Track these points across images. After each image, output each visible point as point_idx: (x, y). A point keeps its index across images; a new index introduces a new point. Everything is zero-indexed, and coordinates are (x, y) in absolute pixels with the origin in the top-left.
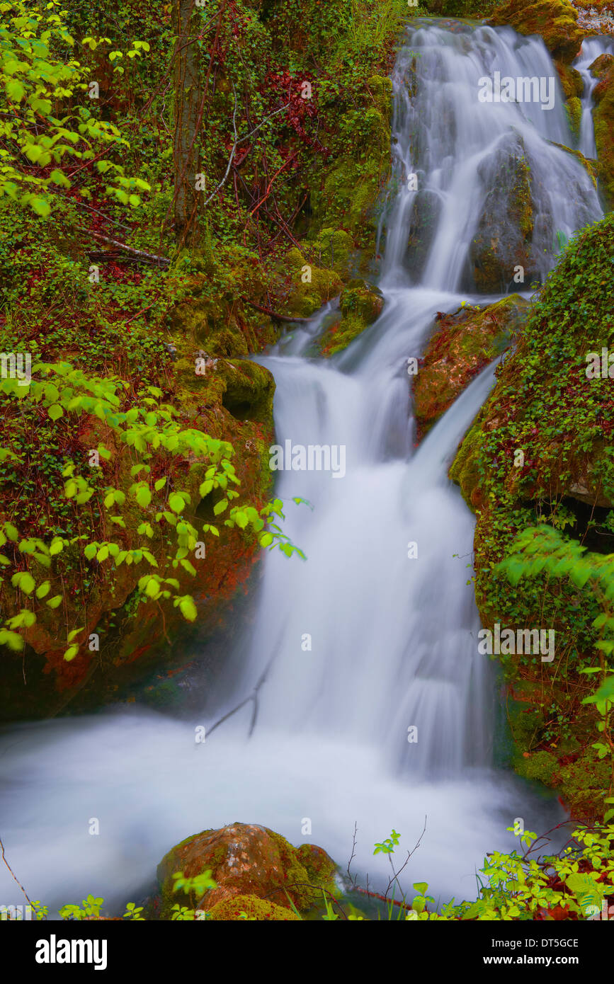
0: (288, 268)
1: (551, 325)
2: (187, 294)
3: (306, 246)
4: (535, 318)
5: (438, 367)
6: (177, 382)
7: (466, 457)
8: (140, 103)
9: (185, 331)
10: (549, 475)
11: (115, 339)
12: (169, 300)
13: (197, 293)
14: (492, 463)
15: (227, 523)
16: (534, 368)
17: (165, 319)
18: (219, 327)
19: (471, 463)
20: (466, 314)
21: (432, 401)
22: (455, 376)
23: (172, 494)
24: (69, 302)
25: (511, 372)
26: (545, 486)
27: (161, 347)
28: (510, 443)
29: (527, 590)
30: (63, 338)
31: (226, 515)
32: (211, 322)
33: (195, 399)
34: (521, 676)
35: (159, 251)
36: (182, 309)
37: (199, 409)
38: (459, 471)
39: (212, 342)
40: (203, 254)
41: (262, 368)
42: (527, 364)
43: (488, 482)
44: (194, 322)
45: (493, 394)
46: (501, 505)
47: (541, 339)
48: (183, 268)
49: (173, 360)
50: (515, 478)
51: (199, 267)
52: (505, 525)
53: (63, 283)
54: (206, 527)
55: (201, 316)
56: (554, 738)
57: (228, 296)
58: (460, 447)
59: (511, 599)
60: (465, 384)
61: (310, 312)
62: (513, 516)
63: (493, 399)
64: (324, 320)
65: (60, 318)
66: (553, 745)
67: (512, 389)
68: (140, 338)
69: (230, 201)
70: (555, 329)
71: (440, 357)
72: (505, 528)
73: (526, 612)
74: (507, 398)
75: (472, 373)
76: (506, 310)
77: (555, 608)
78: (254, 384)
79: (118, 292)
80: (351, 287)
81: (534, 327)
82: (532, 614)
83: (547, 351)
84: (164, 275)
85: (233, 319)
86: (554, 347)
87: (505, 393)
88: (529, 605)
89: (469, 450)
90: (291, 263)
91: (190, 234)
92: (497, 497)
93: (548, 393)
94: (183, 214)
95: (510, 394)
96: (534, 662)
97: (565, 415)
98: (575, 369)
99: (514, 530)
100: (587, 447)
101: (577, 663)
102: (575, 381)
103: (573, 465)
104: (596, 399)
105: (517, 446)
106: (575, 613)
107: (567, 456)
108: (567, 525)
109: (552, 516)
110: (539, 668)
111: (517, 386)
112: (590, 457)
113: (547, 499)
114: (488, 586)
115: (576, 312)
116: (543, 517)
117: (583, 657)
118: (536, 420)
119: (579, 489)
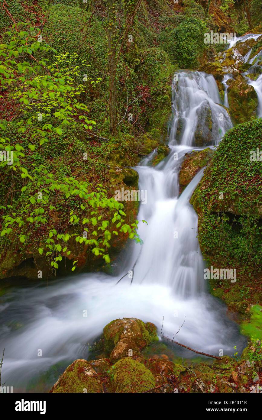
1: (220, 158)
2: (114, 149)
3: (148, 134)
4: (215, 156)
5: (186, 170)
6: (110, 176)
7: (195, 197)
8: (101, 95)
9: (113, 160)
10: (221, 206)
11: (92, 164)
12: (108, 151)
13: (116, 149)
14: (203, 200)
15: (121, 230)
16: (215, 171)
17: (107, 157)
18: (123, 158)
19: (197, 199)
20: (195, 153)
21: (184, 179)
22: (191, 172)
23: (103, 221)
24: (80, 154)
25: (207, 172)
26: (220, 209)
27: (106, 166)
28: (208, 194)
29: (214, 240)
30: (77, 164)
31: (120, 228)
32: (121, 157)
33: (115, 181)
34: (212, 265)
35: (106, 137)
36: (112, 154)
37: (116, 184)
38: (193, 201)
39: (121, 163)
40: (118, 138)
41: (135, 171)
42: (213, 170)
43: (202, 206)
44: (116, 157)
45: (203, 178)
46: (206, 213)
47: (218, 162)
48: (112, 142)
49: (109, 169)
50: (210, 205)
51: (117, 142)
52: (208, 220)
53: (78, 148)
54: (114, 232)
55: (118, 156)
56: (222, 284)
57: (126, 149)
58: (193, 194)
59: (210, 242)
60: (194, 175)
61: (149, 153)
62: (210, 217)
63: (203, 180)
65: (77, 158)
66: (222, 286)
67: (209, 177)
68: (99, 164)
69: (126, 122)
70: (222, 159)
71: (187, 167)
72: (208, 221)
73: (214, 246)
74: (207, 180)
75: (196, 172)
76: (206, 153)
77: (223, 245)
78: (133, 176)
79: (94, 149)
80: (161, 145)
81: (215, 159)
82: (216, 246)
83: (219, 166)
84: (107, 144)
85: (127, 156)
86: (222, 165)
87: (207, 179)
88: (215, 244)
89: (196, 195)
90: (143, 139)
91: (114, 132)
92: (205, 210)
93: (220, 179)
94: (112, 127)
95: (208, 179)
96: (216, 261)
97: (226, 187)
98: (228, 172)
99: (210, 221)
100: (233, 198)
101: (229, 262)
102: (229, 176)
103: (229, 202)
104: (236, 182)
105: (211, 195)
106: (229, 247)
107: (227, 200)
108: (227, 220)
109: (222, 218)
110: (218, 262)
111: (210, 177)
112: (234, 201)
113: (221, 213)
114: (203, 238)
115: (228, 155)
116: (219, 218)
117: (231, 259)
118: (216, 187)
119: (231, 210)
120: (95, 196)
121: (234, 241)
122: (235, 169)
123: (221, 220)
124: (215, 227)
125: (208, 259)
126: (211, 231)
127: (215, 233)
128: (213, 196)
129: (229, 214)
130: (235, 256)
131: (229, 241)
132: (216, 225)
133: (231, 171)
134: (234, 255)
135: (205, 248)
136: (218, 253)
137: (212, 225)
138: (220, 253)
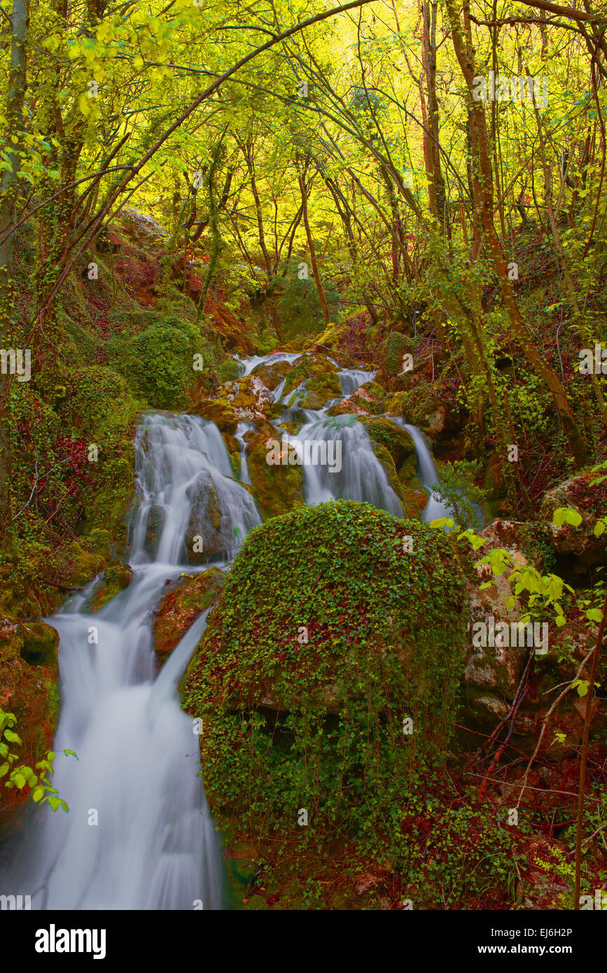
0: (70, 554)
1: (239, 589)
3: (82, 539)
4: (229, 584)
5: (170, 616)
10: (247, 694)
13: (6, 577)
15: (8, 784)
16: (231, 617)
18: (22, 598)
20: (187, 580)
21: (166, 639)
22: (180, 622)
25: (215, 620)
26: (245, 701)
28: (219, 669)
29: (237, 776)
32: (16, 596)
34: (237, 838)
37: (2, 663)
39: (16, 609)
40: (11, 551)
41: (50, 628)
42: (226, 614)
44: (3, 597)
45: (205, 634)
46: (215, 714)
47: (234, 598)
50: (225, 695)
51: (8, 560)
52: (220, 730)
55: (9, 592)
56: (263, 883)
57: (28, 577)
58: (185, 672)
59: (227, 783)
60: (187, 627)
61: (85, 582)
62: (225, 722)
63: (206, 639)
64: (94, 588)
66: (262, 889)
67: (217, 631)
69: (32, 515)
70: (242, 591)
71: (170, 610)
72: (220, 733)
73: (238, 791)
74: (215, 638)
75: (192, 620)
76: (210, 577)
77: (257, 785)
78: (44, 639)
80: (112, 565)
81: (228, 590)
82: (242, 791)
83: (238, 606)
85: (32, 593)
86: (243, 604)
87: (213, 635)
88: (239, 786)
90: (72, 551)
93: (241, 634)
95: (217, 635)
96: (245, 827)
97: (254, 650)
98: (257, 617)
99: (226, 733)
100: (271, 673)
101: (274, 824)
102: (258, 626)
103: (262, 686)
104: (273, 639)
105: (224, 672)
106: (270, 788)
107: (258, 680)
108: (261, 726)
109: (251, 721)
110: (249, 830)
111: (221, 630)
112: (273, 680)
113: (247, 709)
114: (211, 776)
115: (254, 580)
116: (245, 722)
117: (277, 818)
118: (235, 652)
119: (267, 701)
121: (280, 774)
122: (270, 611)
123: (249, 727)
124: (236, 746)
125: (227, 826)
126: (229, 756)
127: (237, 759)
128: (229, 674)
129: (265, 711)
130: (286, 809)
131: (269, 773)
132: (239, 739)
133: (262, 615)
134: (283, 806)
135: (219, 799)
136: (247, 808)
137: (230, 740)
138: (252, 807)
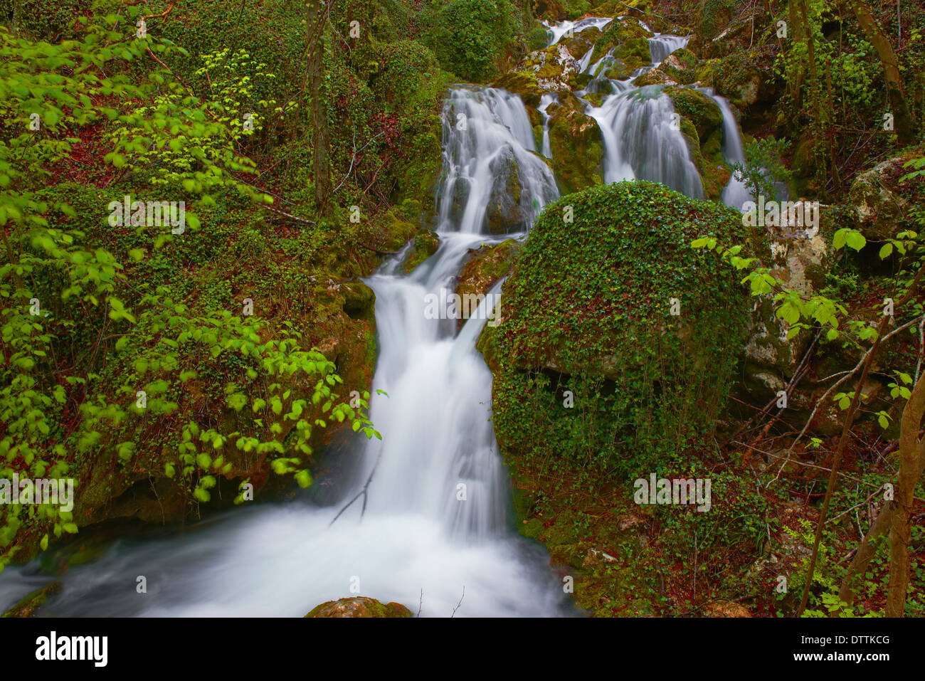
0: (386, 222)
1: (532, 262)
2: (324, 244)
3: (396, 209)
4: (523, 257)
5: (470, 282)
6: (316, 300)
7: (486, 338)
8: (300, 133)
9: (323, 265)
10: (534, 357)
11: (277, 277)
12: (312, 248)
13: (330, 243)
14: (501, 345)
15: (331, 417)
16: (523, 287)
17: (311, 260)
18: (344, 261)
19: (489, 342)
20: (486, 250)
23: (294, 402)
24: (251, 255)
25: (510, 289)
26: (531, 363)
27: (306, 280)
28: (510, 333)
29: (523, 424)
30: (246, 278)
31: (330, 412)
32: (339, 258)
33: (326, 310)
34: (521, 473)
35: (309, 218)
36: (321, 253)
37: (328, 317)
38: (483, 347)
39: (341, 269)
40: (334, 219)
41: (367, 287)
42: (519, 285)
43: (499, 356)
44: (329, 260)
46: (506, 371)
47: (527, 270)
48: (322, 228)
49: (313, 286)
50: (514, 356)
51: (331, 228)
52: (509, 385)
53: (247, 243)
54: (317, 422)
55: (333, 256)
56: (540, 510)
57: (349, 243)
58: (483, 332)
59: (514, 429)
61: (398, 248)
62: (514, 379)
64: (406, 253)
65: (245, 264)
66: (540, 514)
67: (511, 299)
68: (293, 275)
69: (352, 186)
70: (534, 264)
71: (471, 276)
72: (509, 387)
73: (523, 436)
74: (509, 305)
75: (489, 286)
76: (507, 248)
77: (539, 433)
78: (362, 298)
79: (284, 245)
80: (421, 233)
81: (522, 263)
82: (526, 437)
83: (530, 278)
84: (310, 233)
85: (353, 257)
86: (534, 276)
87: (507, 301)
88: (524, 432)
89: (488, 335)
90: (387, 219)
91: (325, 209)
92: (504, 365)
93: (531, 304)
94: (321, 198)
95: (510, 302)
96: (528, 465)
97: (542, 320)
98: (547, 289)
99: (515, 388)
100: (555, 341)
101: (553, 465)
102: (547, 297)
103: (547, 351)
104: (559, 311)
105: (515, 336)
106: (551, 436)
107: (544, 346)
108: (545, 385)
109: (536, 380)
110: (531, 468)
111: (514, 298)
112: (558, 347)
113: (533, 370)
114: (501, 421)
115: (546, 255)
116: (531, 381)
117: (556, 460)
118: (526, 318)
119: (551, 365)
120: (276, 348)
121: (560, 426)
122: (558, 284)
123: (535, 385)
124: (523, 400)
125: (513, 463)
126: (516, 407)
127: (523, 410)
128: (519, 337)
129: (549, 373)
130: (564, 454)
131: (551, 424)
132: (525, 394)
133: (552, 287)
134: (562, 451)
135: (506, 441)
136: (530, 450)
137: (517, 394)
138: (535, 450)
